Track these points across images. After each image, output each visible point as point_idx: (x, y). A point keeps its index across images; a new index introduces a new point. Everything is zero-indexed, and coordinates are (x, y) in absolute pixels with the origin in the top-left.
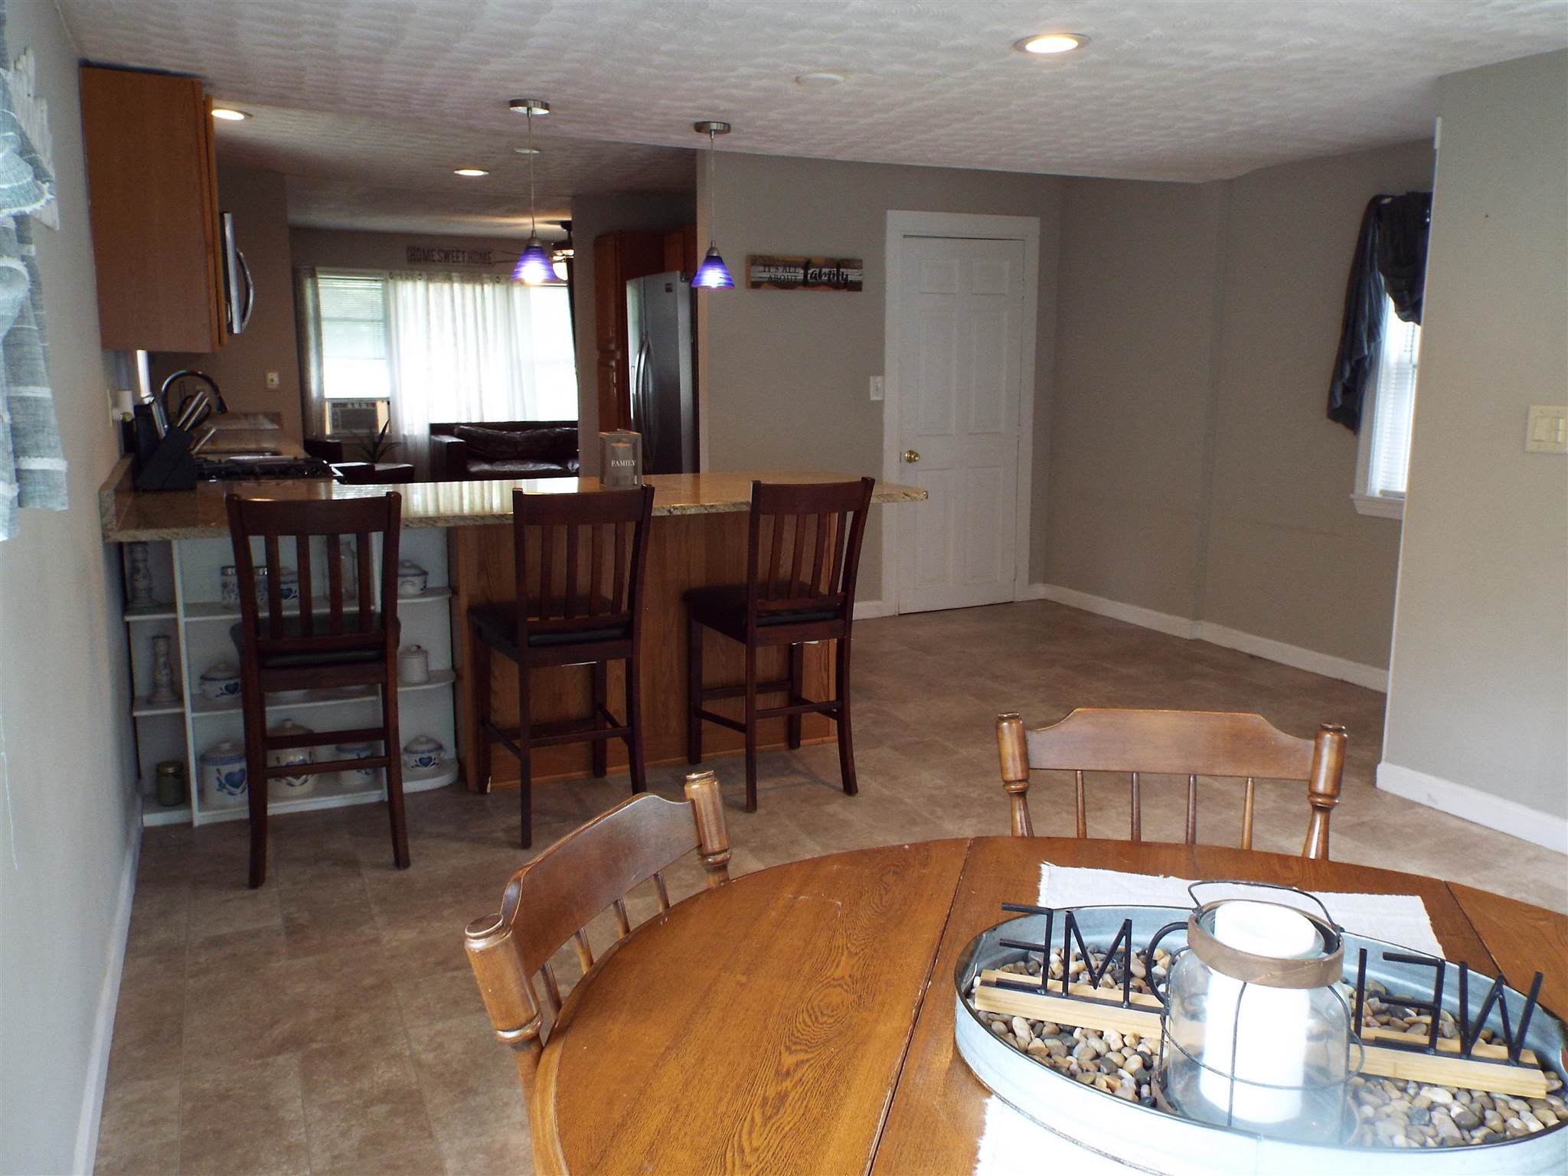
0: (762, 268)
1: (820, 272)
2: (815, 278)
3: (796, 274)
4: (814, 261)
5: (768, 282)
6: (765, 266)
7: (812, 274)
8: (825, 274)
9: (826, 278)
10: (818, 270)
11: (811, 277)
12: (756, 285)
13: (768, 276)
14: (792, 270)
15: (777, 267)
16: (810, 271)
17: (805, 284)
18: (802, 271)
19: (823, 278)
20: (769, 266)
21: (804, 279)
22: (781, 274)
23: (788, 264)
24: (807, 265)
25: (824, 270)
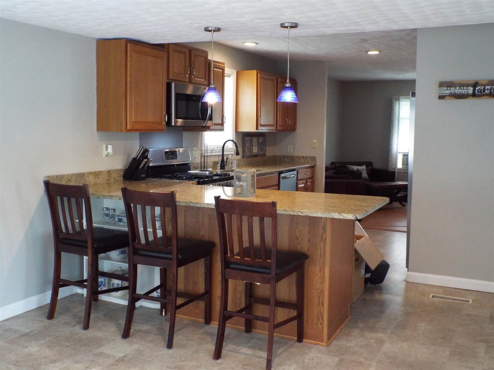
0: (445, 88)
1: (484, 88)
2: (481, 92)
3: (467, 90)
4: (480, 82)
5: (449, 95)
6: (447, 87)
7: (479, 89)
8: (488, 89)
9: (489, 92)
10: (482, 88)
11: (478, 92)
12: (441, 97)
13: (450, 92)
14: (465, 88)
15: (455, 87)
16: (477, 88)
17: (474, 95)
18: (472, 89)
19: (486, 91)
20: (450, 87)
21: (473, 93)
22: (458, 90)
23: (462, 85)
24: (475, 85)
25: (487, 87)
